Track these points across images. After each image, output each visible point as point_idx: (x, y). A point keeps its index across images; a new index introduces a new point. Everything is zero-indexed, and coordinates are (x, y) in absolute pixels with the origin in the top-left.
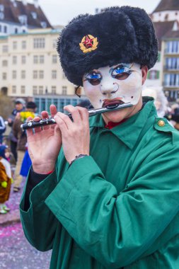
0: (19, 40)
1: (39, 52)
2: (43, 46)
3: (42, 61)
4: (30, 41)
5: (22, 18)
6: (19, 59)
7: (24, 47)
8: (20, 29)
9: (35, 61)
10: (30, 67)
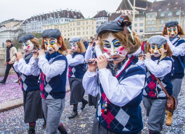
0: (72, 23)
1: (78, 26)
2: (80, 24)
3: (80, 29)
4: (76, 23)
5: (75, 17)
6: (73, 29)
7: (74, 25)
8: (74, 20)
9: (78, 29)
10: (76, 31)
